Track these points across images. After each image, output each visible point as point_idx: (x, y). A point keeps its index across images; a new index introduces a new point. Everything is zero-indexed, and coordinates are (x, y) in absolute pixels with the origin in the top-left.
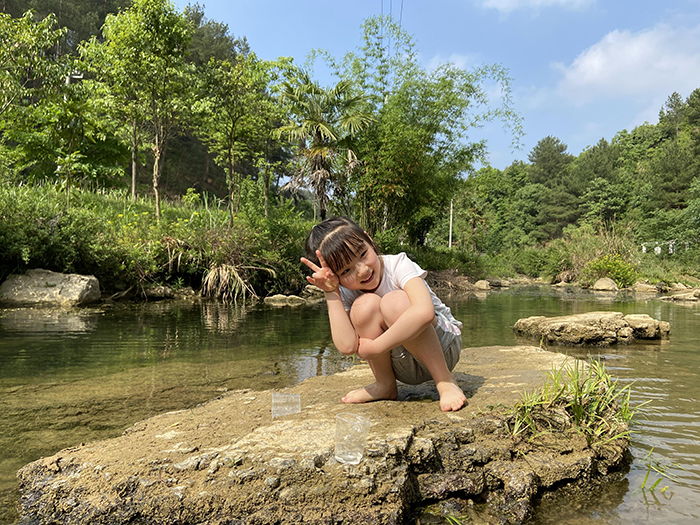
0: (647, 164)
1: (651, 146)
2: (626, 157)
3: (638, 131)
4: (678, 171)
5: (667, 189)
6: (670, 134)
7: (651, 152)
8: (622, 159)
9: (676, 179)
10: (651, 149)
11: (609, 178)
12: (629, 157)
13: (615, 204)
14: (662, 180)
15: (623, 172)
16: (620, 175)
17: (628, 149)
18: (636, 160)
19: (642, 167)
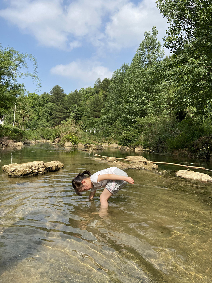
0: (90, 101)
1: (91, 95)
2: (83, 98)
3: (88, 89)
4: (98, 105)
5: (95, 111)
6: (97, 92)
7: (91, 97)
8: (82, 98)
9: (97, 108)
10: (91, 96)
11: (78, 105)
12: (84, 98)
13: (79, 114)
14: (93, 107)
15: (82, 103)
16: (81, 104)
17: (84, 95)
18: (86, 99)
19: (88, 102)
